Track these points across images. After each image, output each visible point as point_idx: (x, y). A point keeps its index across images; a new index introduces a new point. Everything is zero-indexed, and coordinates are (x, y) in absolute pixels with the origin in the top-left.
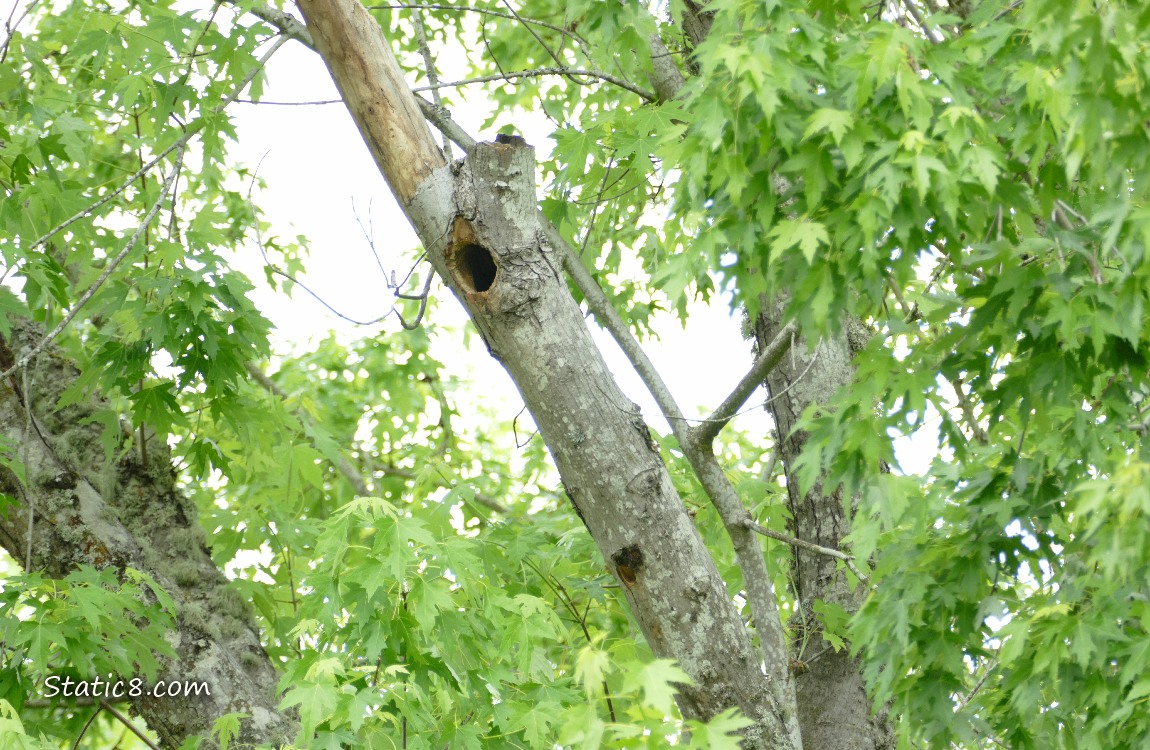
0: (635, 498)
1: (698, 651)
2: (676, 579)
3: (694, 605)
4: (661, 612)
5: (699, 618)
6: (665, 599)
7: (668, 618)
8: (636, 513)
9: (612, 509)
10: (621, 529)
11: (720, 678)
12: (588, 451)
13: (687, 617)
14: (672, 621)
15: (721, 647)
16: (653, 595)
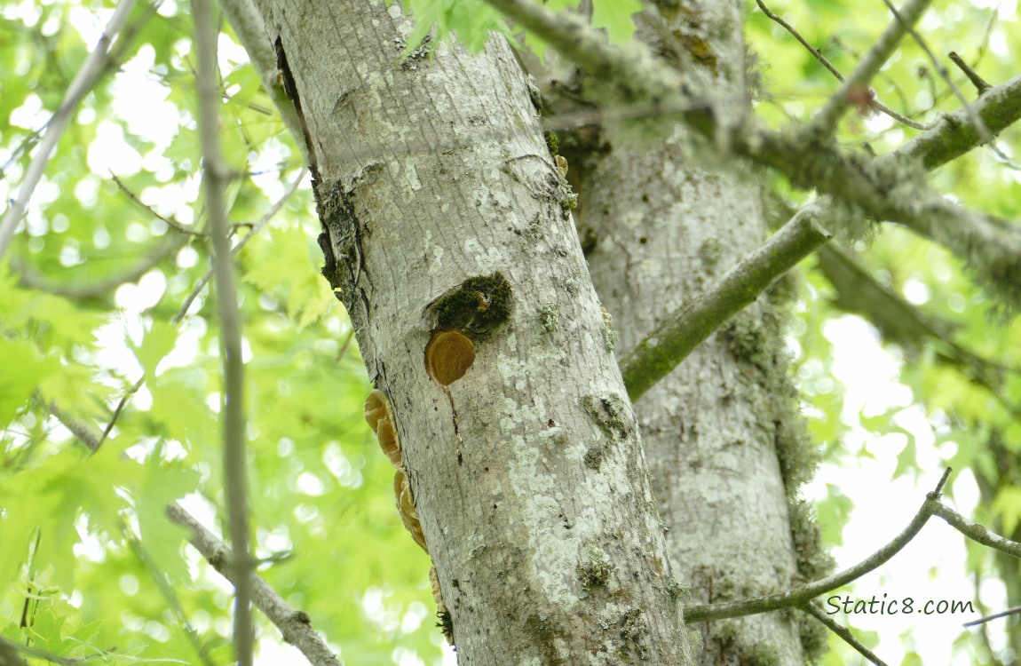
0: (519, 190)
1: (587, 526)
2: (573, 371)
3: (598, 435)
4: (521, 429)
5: (604, 467)
6: (539, 401)
7: (536, 444)
8: (514, 219)
9: (459, 199)
10: (470, 244)
11: (621, 595)
12: (435, 76)
13: (577, 452)
14: (545, 450)
15: (636, 542)
16: (510, 391)
